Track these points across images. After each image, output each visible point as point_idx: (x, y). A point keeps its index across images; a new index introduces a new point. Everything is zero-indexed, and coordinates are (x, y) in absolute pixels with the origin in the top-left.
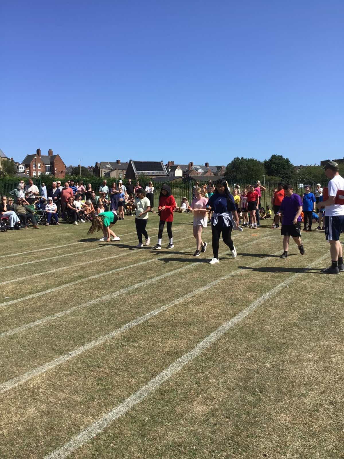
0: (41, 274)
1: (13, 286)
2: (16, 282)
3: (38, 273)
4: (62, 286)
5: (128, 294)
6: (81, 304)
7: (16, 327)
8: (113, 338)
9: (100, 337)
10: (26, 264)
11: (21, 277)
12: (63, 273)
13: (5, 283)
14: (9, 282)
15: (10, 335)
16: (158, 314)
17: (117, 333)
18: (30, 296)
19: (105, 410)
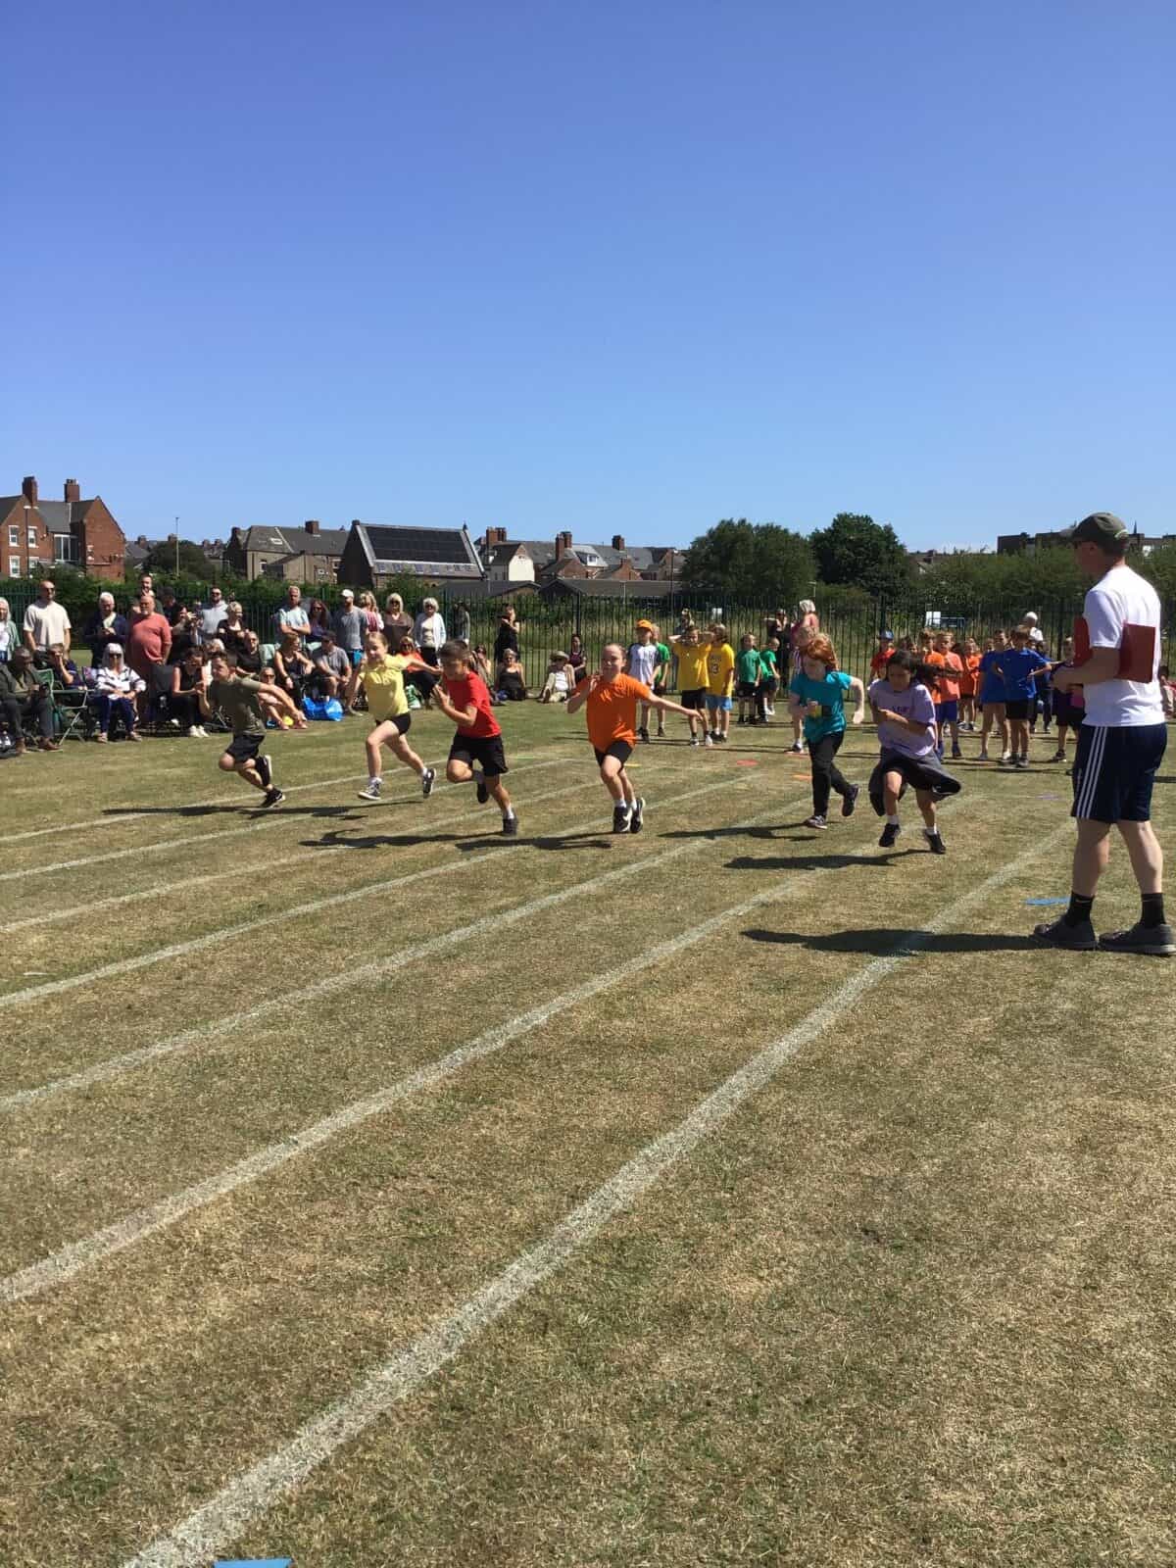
0: (126, 899)
1: (42, 938)
2: (47, 923)
3: (113, 896)
4: (208, 937)
5: (434, 959)
6: (286, 993)
7: (92, 1063)
8: (420, 1093)
9: (378, 1090)
10: (64, 869)
11: (60, 909)
12: (200, 896)
13: (11, 928)
14: (22, 923)
15: (78, 1088)
16: (548, 1020)
17: (430, 1078)
18: (111, 970)
19: (451, 1299)
